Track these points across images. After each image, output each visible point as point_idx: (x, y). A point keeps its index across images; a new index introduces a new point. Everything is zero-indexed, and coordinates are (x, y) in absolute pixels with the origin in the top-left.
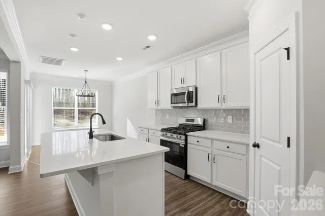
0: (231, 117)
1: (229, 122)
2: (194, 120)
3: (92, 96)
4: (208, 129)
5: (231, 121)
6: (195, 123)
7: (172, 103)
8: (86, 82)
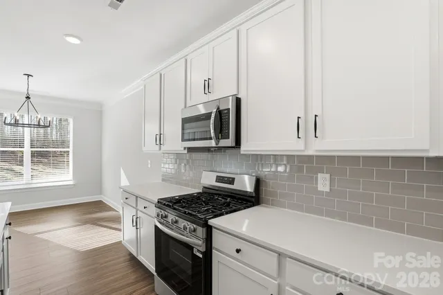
0: (328, 176)
1: (320, 188)
2: (234, 179)
3: (45, 127)
4: (267, 203)
5: (327, 189)
6: (236, 186)
7: (183, 140)
8: (28, 98)
